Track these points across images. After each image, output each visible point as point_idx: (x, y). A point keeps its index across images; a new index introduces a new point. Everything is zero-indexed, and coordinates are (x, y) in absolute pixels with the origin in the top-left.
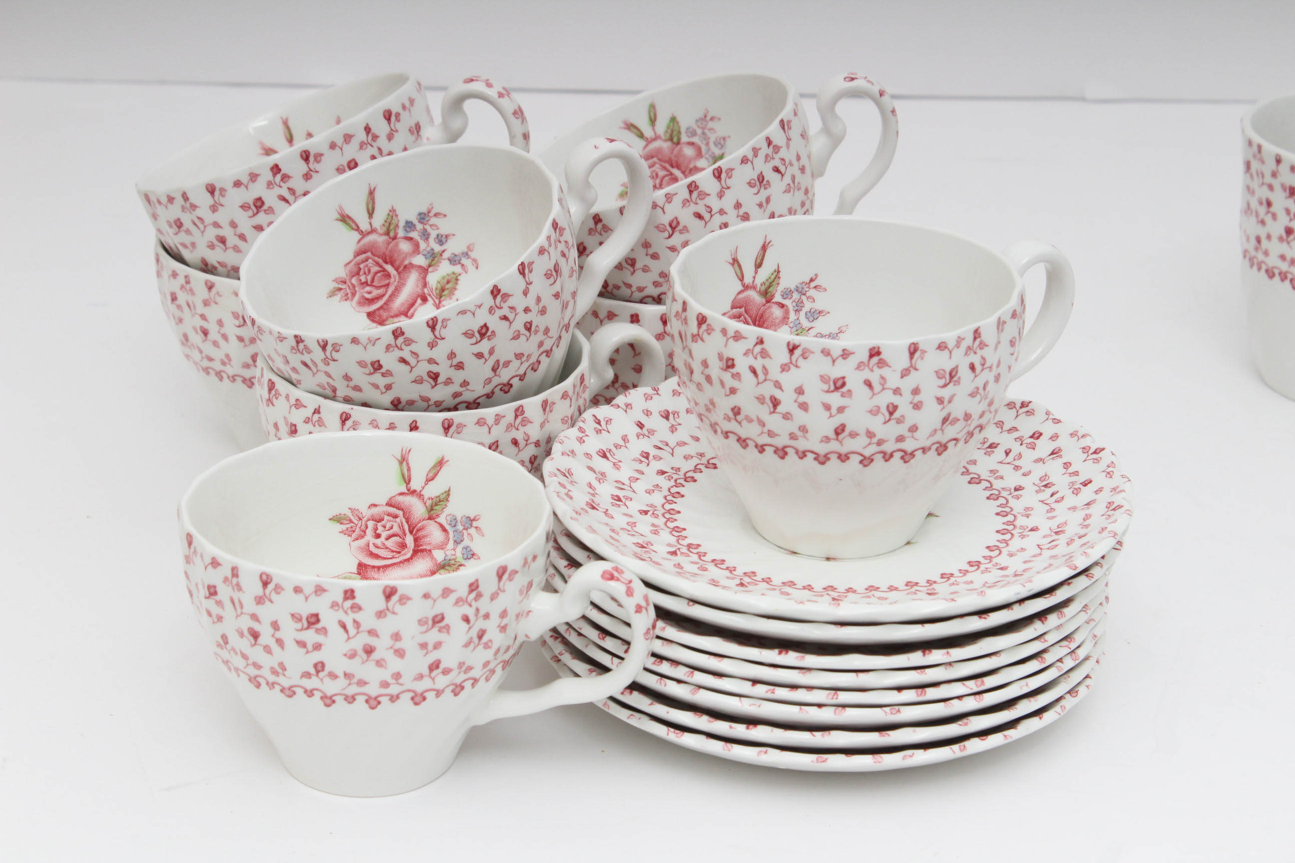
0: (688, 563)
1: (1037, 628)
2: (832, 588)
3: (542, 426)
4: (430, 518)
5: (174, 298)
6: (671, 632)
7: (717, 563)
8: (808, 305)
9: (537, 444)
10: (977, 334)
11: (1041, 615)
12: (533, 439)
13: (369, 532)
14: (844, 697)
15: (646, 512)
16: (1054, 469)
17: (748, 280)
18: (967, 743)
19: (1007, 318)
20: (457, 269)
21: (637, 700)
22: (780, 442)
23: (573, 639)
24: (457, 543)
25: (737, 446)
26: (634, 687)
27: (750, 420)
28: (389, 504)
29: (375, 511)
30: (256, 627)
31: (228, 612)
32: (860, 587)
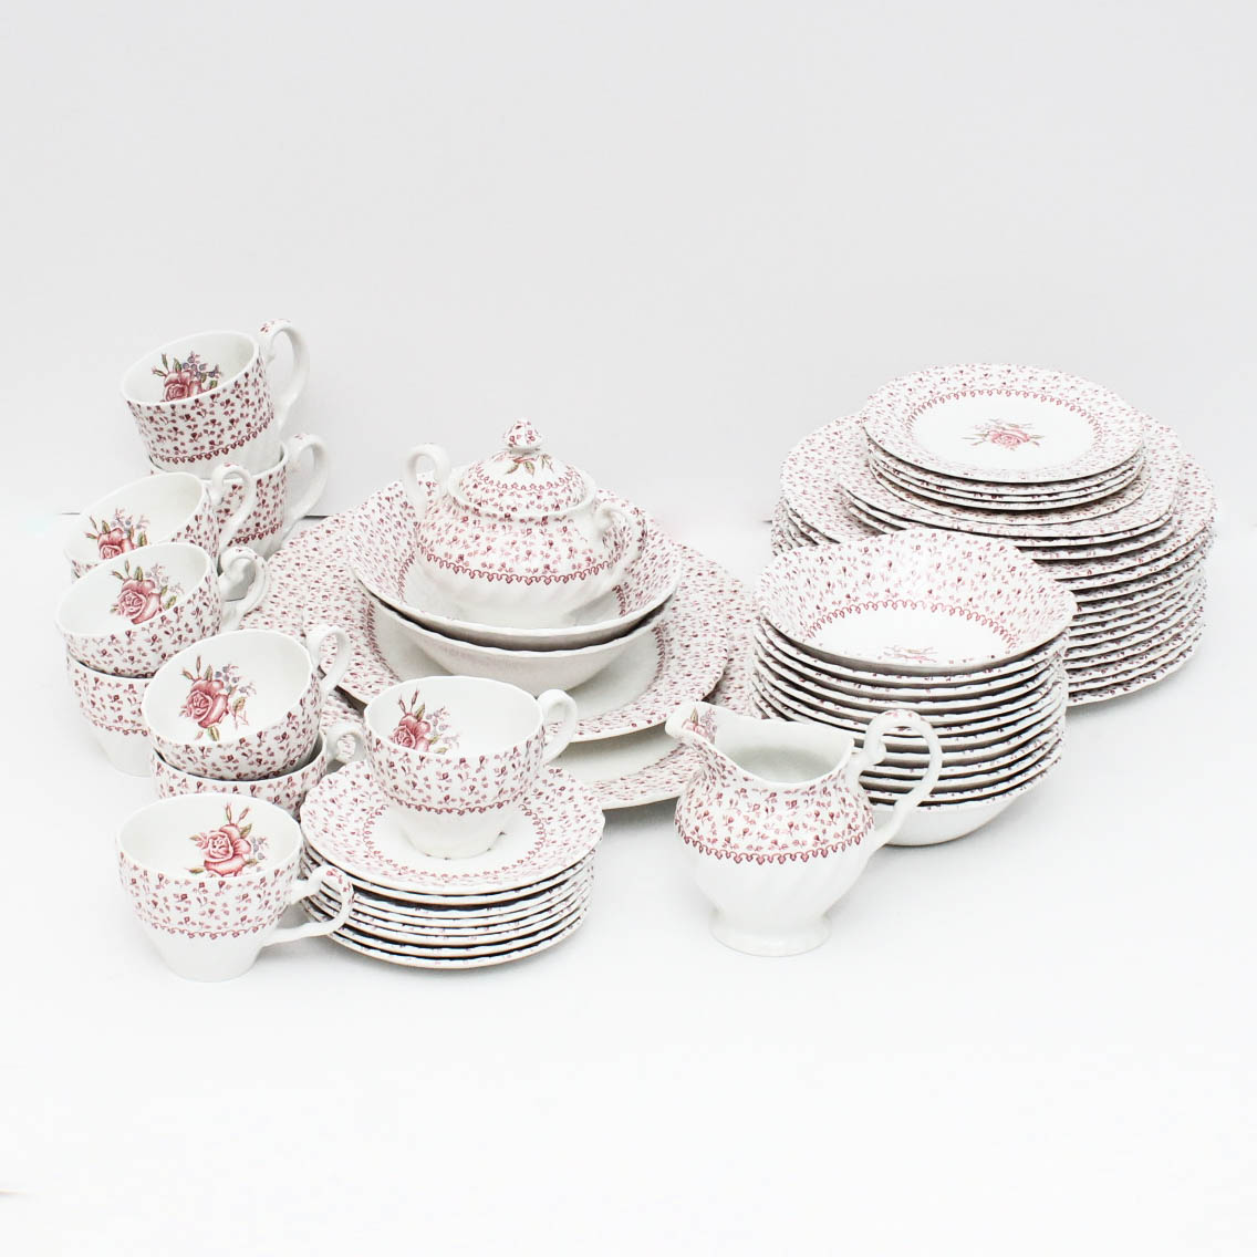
0: (373, 861)
1: (547, 895)
2: (446, 875)
3: (302, 786)
4: (242, 838)
5: (77, 684)
6: (363, 899)
7: (389, 861)
8: (440, 723)
9: (299, 795)
10: (515, 750)
11: (550, 889)
12: (297, 793)
13: (210, 844)
14: (448, 932)
15: (353, 833)
16: (569, 807)
17: (408, 711)
18: (512, 954)
19: (532, 739)
20: (245, 695)
21: (346, 932)
22: (418, 803)
23: (315, 901)
24: (255, 851)
25: (397, 804)
26: (346, 926)
27: (402, 792)
28: (221, 831)
29: (214, 834)
30: (156, 900)
31: (142, 892)
32: (460, 875)
